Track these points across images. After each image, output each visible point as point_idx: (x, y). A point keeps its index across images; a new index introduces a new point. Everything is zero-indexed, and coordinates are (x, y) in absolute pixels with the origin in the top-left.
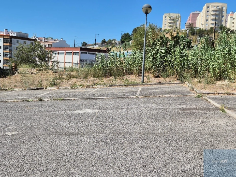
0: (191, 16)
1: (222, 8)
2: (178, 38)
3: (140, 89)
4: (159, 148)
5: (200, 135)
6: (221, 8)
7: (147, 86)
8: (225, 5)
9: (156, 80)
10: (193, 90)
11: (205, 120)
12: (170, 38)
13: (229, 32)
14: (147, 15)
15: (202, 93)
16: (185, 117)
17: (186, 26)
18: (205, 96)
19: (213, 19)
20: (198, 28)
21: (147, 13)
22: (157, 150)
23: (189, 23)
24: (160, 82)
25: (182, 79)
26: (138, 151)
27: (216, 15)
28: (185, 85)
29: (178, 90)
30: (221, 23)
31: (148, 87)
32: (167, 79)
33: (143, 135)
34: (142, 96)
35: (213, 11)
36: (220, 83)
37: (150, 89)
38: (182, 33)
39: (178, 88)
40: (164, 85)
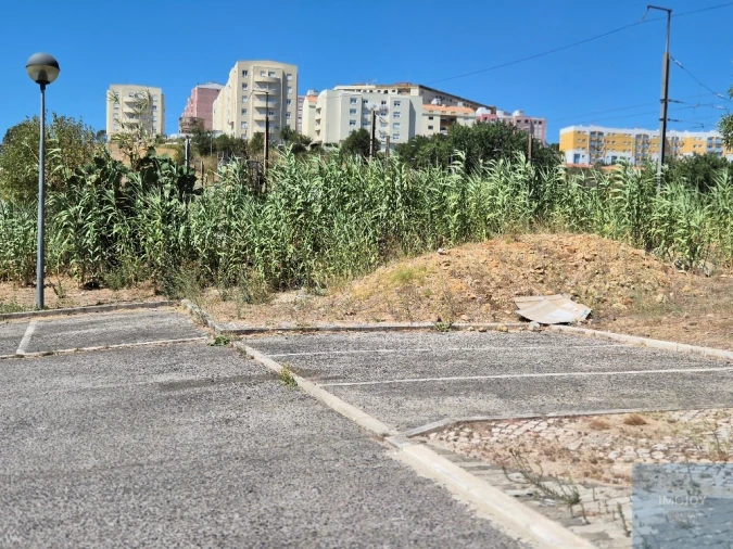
0: (195, 96)
1: (285, 77)
2: (154, 164)
3: (30, 330)
4: (83, 520)
5: (215, 461)
6: (280, 76)
7: (56, 317)
8: (293, 70)
9: (87, 298)
10: (206, 323)
11: (233, 415)
12: (127, 164)
13: (308, 148)
14: (43, 88)
15: (231, 332)
16: (175, 409)
17: (182, 125)
18: (240, 340)
19: (259, 109)
20: (218, 135)
21: (43, 82)
22: (75, 527)
23: (192, 119)
24: (99, 303)
25: (170, 290)
26: (8, 541)
27: (268, 98)
28: (180, 310)
29: (160, 326)
30: (284, 121)
31: (60, 322)
32: (125, 293)
33: (32, 484)
34: (36, 354)
35: (261, 84)
36: (285, 297)
37: (66, 328)
38: (171, 147)
39: (159, 320)
40: (114, 312)
